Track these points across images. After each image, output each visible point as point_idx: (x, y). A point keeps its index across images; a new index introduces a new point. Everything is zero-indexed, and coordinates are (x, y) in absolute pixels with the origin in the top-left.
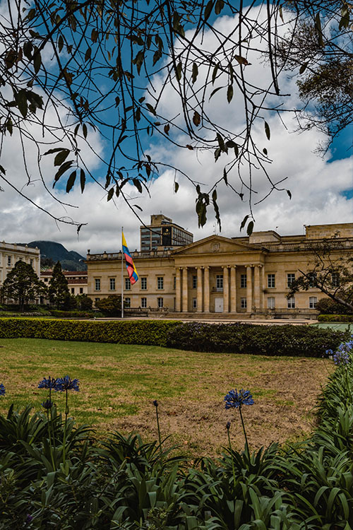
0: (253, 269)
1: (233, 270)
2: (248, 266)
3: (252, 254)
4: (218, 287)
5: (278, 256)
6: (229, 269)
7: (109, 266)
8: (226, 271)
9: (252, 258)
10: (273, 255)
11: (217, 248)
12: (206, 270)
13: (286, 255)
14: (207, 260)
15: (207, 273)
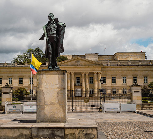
0: (97, 74)
1: (87, 75)
2: (95, 72)
3: (97, 67)
4: (77, 83)
5: (108, 68)
6: (85, 74)
7: (8, 70)
8: (83, 75)
9: (97, 69)
10: (105, 67)
11: (79, 63)
12: (73, 74)
13: (111, 68)
14: (73, 69)
15: (73, 76)
